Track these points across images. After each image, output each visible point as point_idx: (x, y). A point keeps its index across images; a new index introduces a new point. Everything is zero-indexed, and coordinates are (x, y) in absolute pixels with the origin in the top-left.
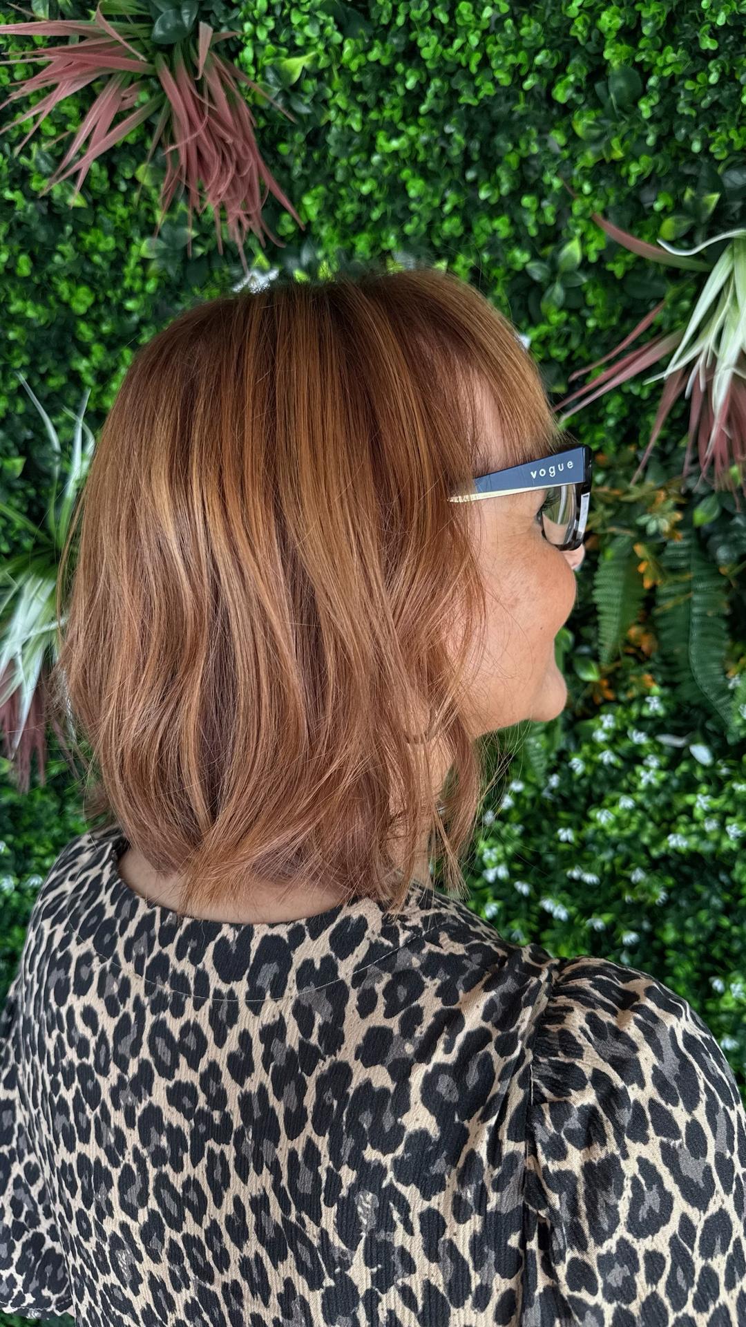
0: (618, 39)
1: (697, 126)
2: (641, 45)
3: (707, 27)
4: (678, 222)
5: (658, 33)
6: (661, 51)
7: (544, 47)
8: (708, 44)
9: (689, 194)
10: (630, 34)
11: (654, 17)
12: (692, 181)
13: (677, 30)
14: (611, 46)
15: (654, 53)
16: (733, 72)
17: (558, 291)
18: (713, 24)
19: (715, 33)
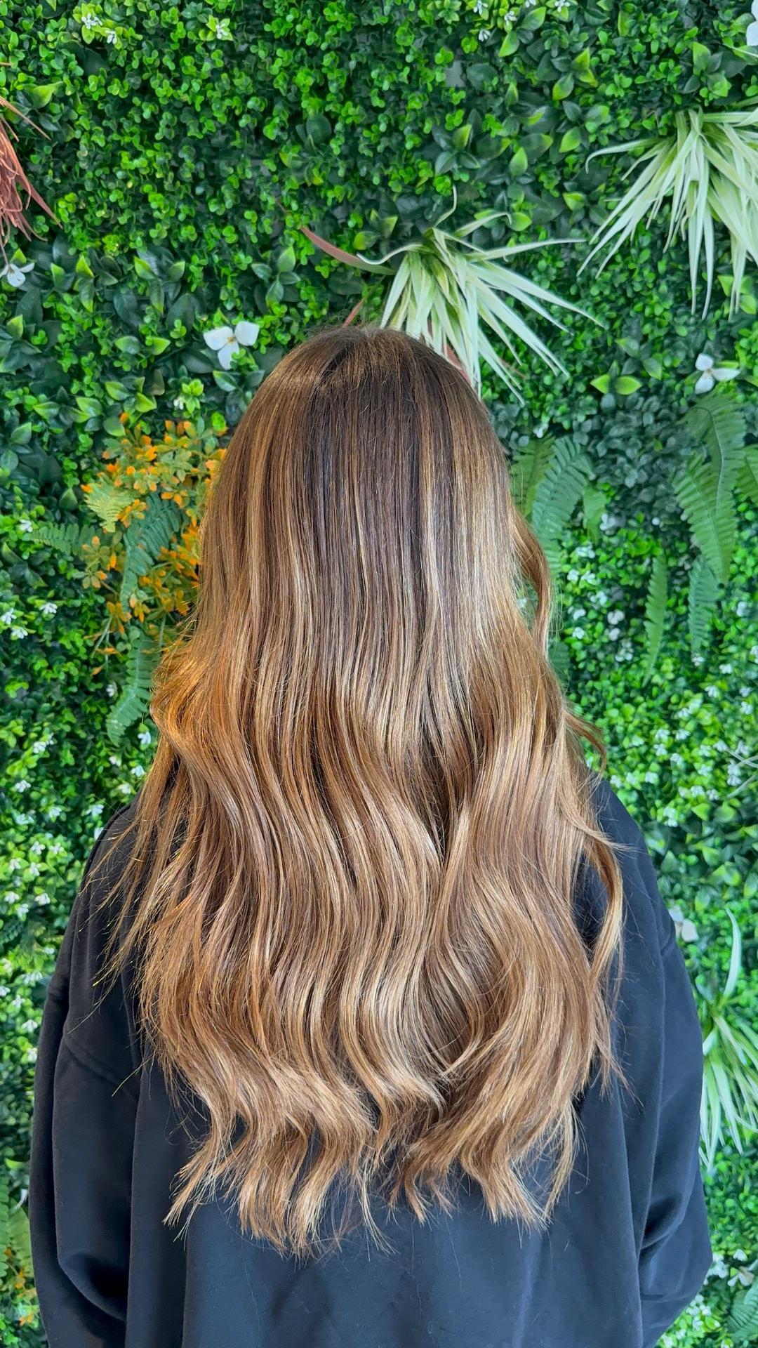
0: (311, 94)
1: (374, 164)
2: (329, 98)
3: (376, 90)
4: (367, 236)
5: (341, 91)
6: (343, 103)
7: (253, 95)
8: (377, 102)
9: (374, 214)
10: (320, 90)
11: (337, 80)
12: (375, 204)
13: (354, 89)
14: (307, 98)
15: (338, 106)
16: (397, 123)
17: (277, 288)
18: (380, 89)
19: (381, 95)
